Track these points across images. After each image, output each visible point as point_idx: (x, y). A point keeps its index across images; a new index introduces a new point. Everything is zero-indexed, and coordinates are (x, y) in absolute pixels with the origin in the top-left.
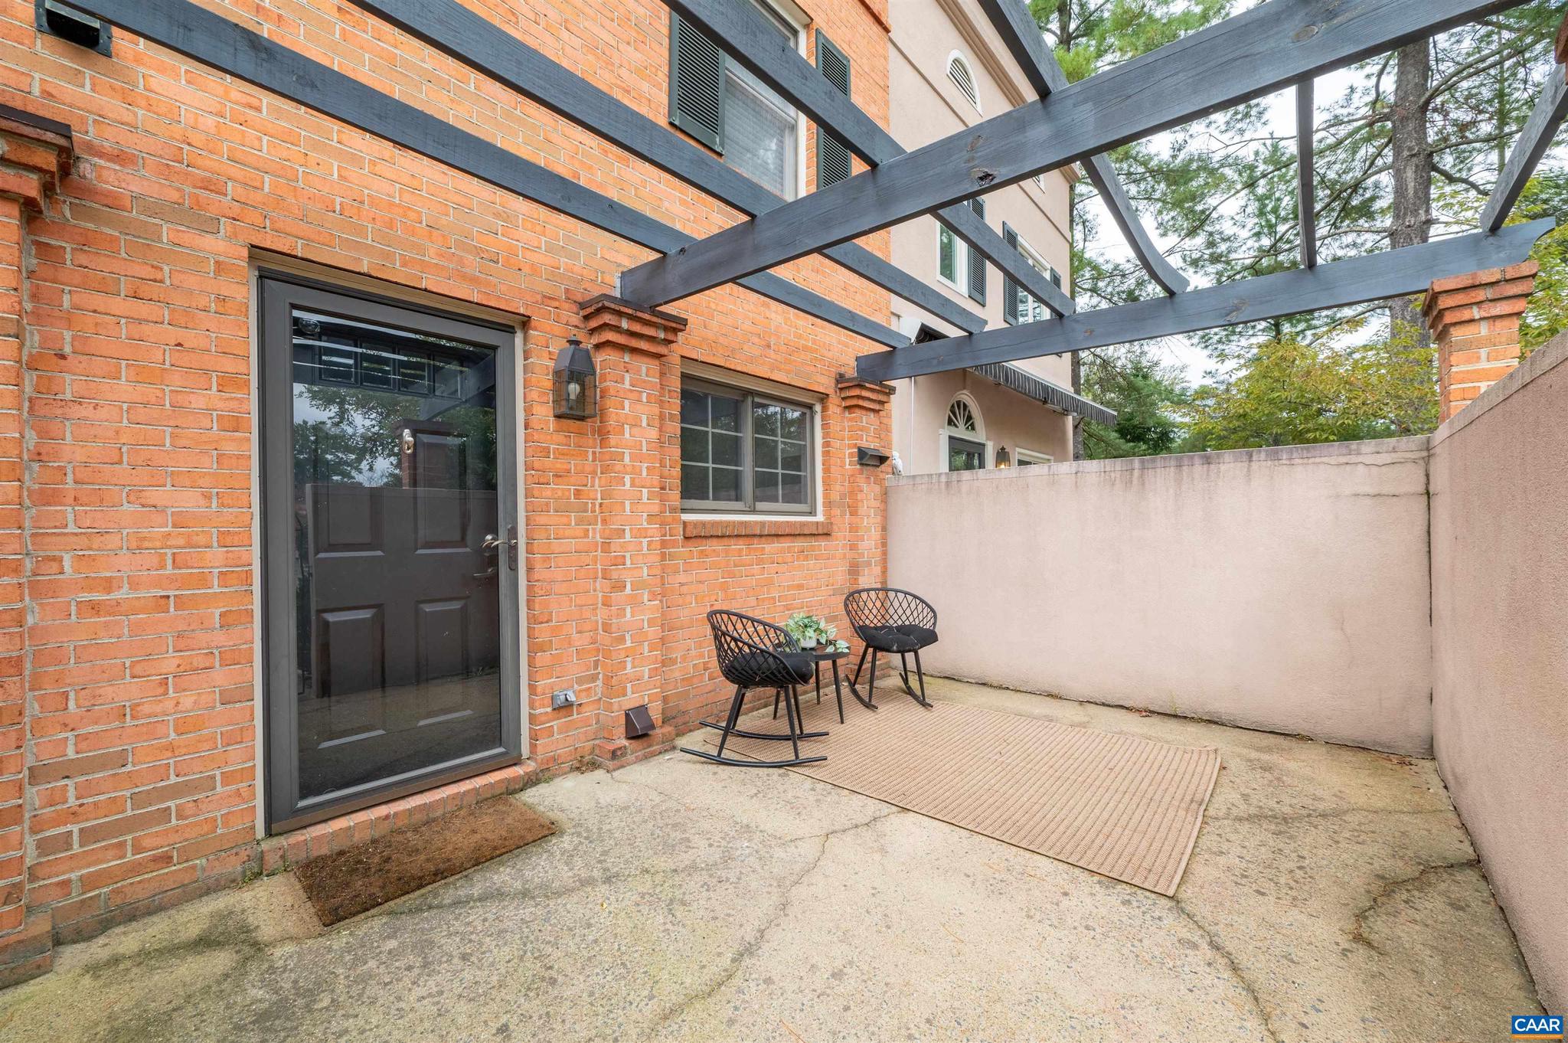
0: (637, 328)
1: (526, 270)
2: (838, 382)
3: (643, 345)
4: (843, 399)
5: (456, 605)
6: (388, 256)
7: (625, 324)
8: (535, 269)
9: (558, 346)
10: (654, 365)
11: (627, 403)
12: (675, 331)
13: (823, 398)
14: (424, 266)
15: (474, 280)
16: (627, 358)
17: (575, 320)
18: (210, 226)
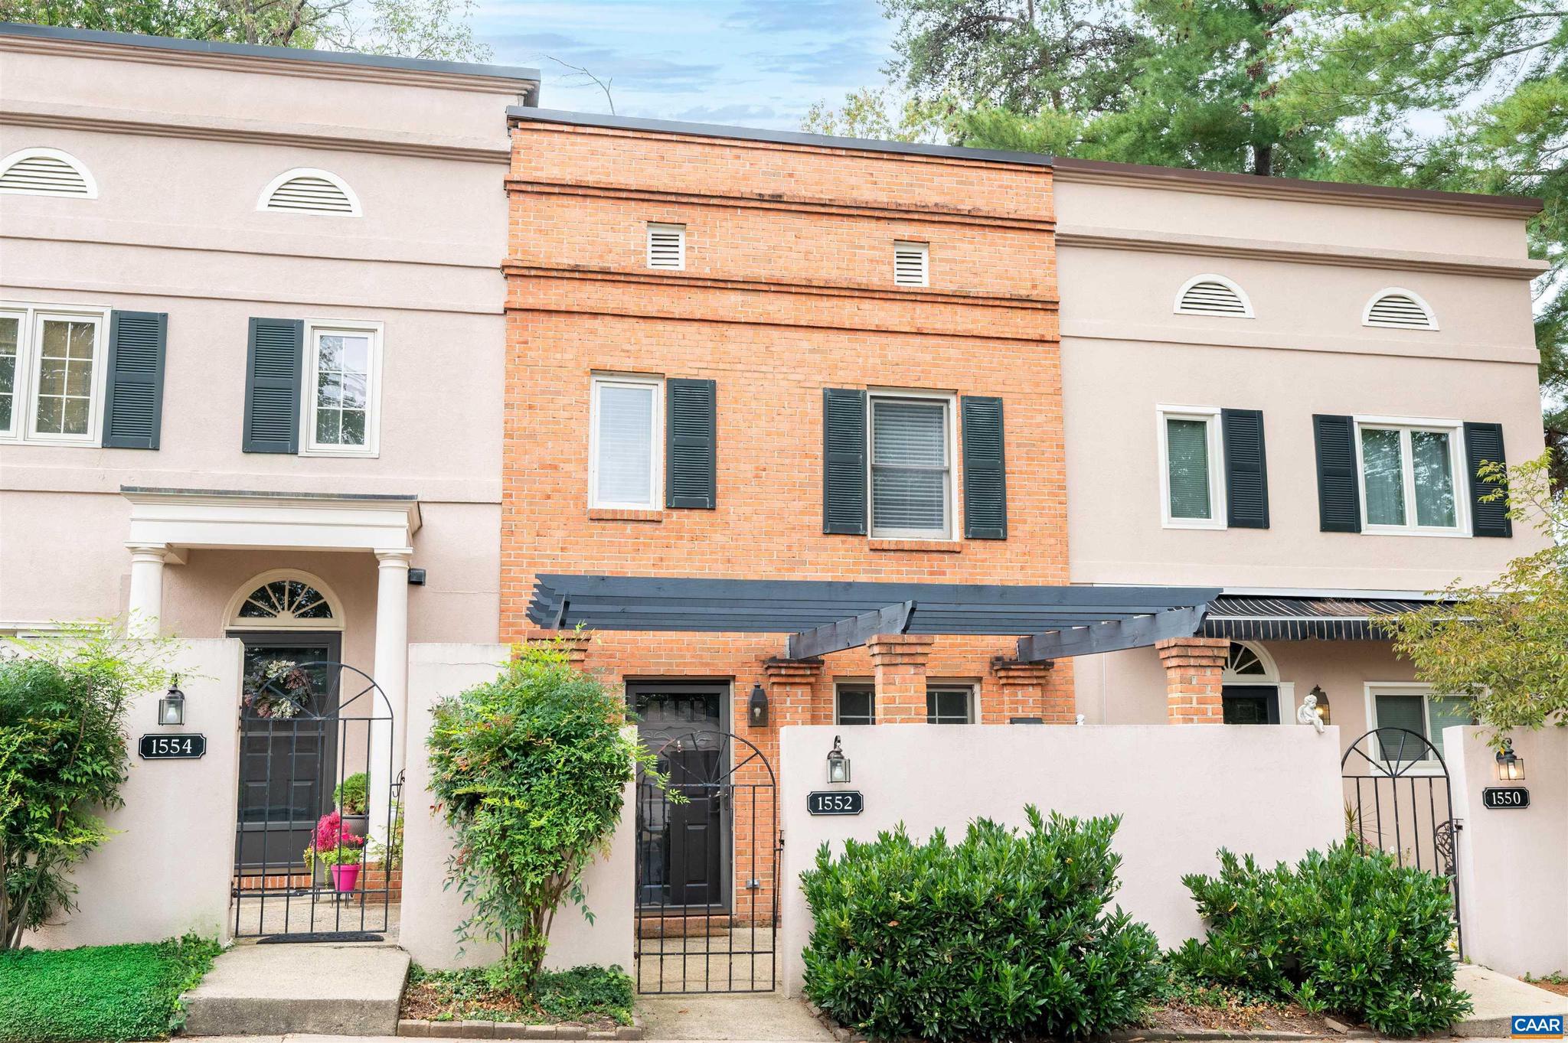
0: (791, 672)
1: (733, 651)
2: (993, 664)
3: (797, 680)
4: (1000, 678)
5: (702, 828)
6: (670, 664)
7: (783, 672)
8: (738, 650)
9: (750, 689)
10: (808, 689)
11: (788, 715)
12: (818, 668)
13: (979, 679)
14: (685, 664)
15: (707, 665)
16: (788, 688)
17: (760, 670)
18: (611, 672)
